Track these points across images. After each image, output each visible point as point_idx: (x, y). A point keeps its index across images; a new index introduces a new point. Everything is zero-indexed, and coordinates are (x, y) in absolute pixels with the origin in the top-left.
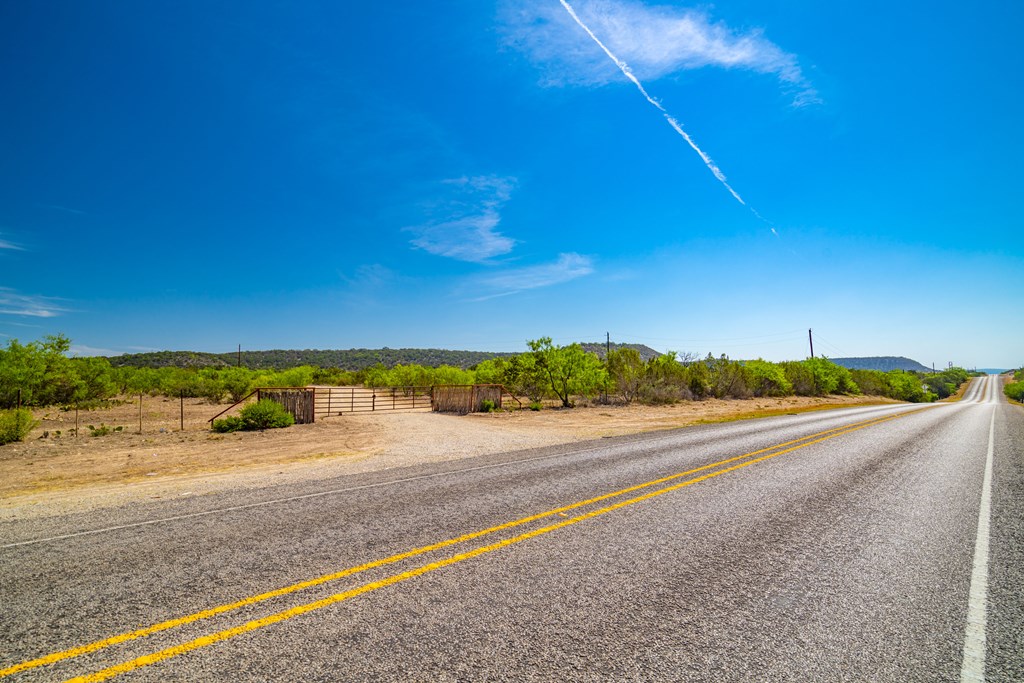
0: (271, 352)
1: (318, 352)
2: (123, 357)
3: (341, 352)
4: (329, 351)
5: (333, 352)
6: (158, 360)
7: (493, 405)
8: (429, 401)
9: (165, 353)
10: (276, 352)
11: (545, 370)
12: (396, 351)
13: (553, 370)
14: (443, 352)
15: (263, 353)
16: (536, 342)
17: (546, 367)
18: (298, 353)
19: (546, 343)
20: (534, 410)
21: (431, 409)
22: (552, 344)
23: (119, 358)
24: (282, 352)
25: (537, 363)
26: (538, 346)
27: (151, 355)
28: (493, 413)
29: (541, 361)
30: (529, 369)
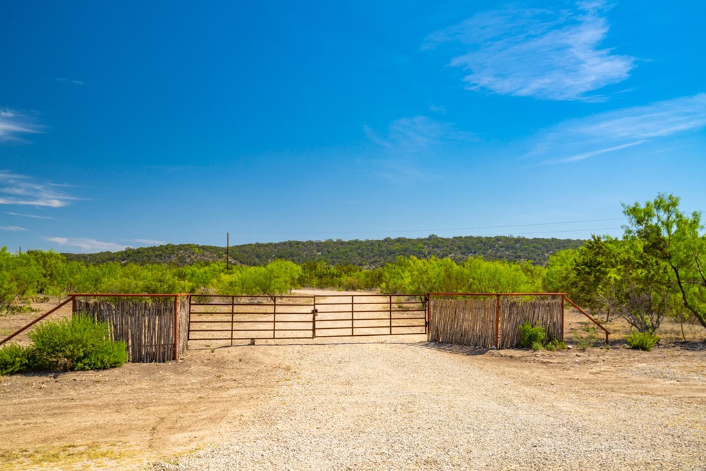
0: (285, 243)
1: (342, 243)
2: (126, 252)
3: (372, 243)
4: (356, 241)
5: (361, 242)
6: (161, 255)
7: (542, 335)
8: (422, 322)
9: (167, 247)
10: (290, 244)
11: (663, 264)
12: (447, 240)
13: (683, 264)
14: (518, 240)
15: (276, 245)
16: (643, 206)
17: (667, 257)
18: (318, 244)
19: (667, 209)
20: (636, 348)
21: (424, 338)
22: (680, 208)
23: (122, 253)
24: (298, 243)
25: (646, 249)
26: (649, 214)
27: (153, 249)
28: (540, 353)
29: (656, 245)
30: (627, 262)
